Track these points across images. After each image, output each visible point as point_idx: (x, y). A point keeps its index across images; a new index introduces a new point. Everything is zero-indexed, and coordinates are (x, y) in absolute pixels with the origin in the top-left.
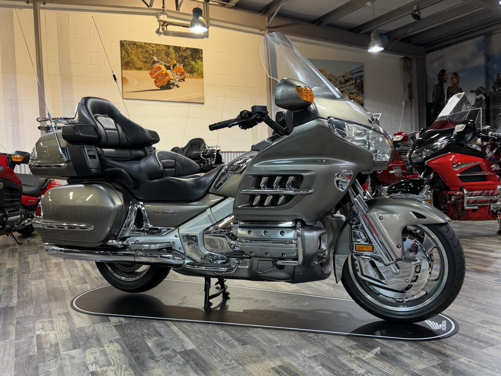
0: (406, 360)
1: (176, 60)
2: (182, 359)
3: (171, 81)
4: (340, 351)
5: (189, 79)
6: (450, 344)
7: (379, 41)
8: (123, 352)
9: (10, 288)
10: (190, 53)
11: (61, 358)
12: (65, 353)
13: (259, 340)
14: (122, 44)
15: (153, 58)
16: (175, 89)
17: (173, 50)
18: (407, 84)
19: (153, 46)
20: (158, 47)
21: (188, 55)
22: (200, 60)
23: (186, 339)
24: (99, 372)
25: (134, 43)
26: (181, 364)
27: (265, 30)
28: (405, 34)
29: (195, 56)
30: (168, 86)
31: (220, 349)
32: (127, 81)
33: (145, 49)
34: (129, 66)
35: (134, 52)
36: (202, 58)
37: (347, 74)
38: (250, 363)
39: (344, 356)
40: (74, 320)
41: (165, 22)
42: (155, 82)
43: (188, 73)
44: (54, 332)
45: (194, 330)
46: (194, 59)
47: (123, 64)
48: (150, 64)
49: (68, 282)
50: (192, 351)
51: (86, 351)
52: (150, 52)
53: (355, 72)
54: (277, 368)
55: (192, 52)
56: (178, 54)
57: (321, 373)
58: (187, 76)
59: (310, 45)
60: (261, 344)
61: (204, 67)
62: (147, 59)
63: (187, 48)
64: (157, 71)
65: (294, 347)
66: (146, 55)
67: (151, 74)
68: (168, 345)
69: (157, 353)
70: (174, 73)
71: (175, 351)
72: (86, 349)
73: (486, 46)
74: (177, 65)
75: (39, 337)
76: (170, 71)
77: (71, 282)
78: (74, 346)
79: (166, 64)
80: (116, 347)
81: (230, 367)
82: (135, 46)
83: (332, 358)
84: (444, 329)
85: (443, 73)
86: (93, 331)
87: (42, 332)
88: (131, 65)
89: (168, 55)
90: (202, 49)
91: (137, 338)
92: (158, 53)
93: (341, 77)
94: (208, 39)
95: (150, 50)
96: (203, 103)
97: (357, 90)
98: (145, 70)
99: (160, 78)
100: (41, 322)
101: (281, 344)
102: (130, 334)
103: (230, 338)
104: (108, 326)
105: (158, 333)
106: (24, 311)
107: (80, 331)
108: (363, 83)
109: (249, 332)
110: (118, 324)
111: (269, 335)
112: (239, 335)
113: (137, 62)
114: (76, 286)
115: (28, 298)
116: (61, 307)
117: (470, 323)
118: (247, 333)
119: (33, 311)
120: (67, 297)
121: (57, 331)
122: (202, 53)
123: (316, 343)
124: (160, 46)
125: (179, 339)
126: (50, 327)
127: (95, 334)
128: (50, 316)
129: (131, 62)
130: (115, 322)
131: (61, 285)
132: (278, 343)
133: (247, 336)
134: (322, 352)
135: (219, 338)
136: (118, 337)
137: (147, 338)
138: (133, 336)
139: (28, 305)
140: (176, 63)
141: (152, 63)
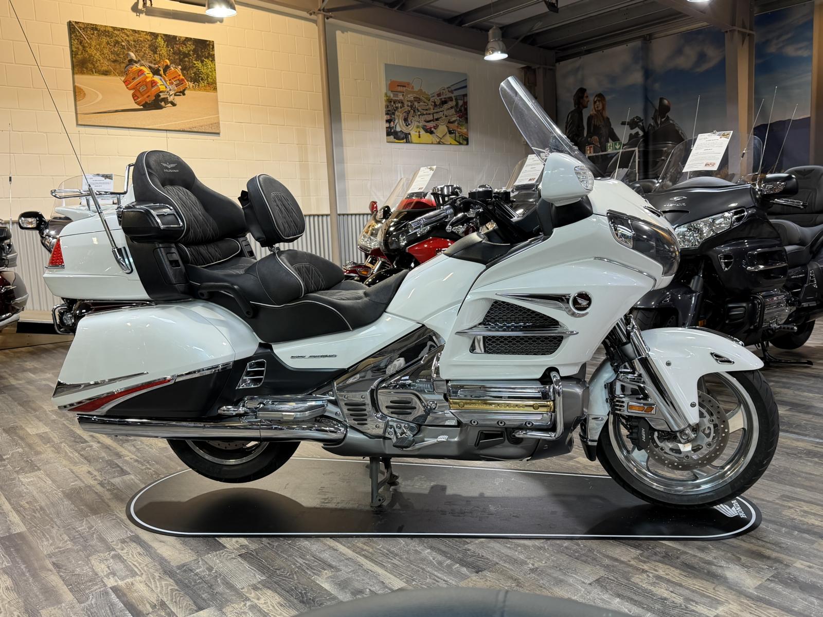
0: (725, 573)
1: (169, 59)
3: (162, 95)
4: (626, 567)
5: (194, 92)
6: (766, 540)
7: (501, 43)
8: (290, 606)
10: (193, 47)
14: (72, 28)
15: (128, 54)
16: (168, 110)
17: (163, 42)
19: (128, 33)
20: (137, 35)
21: (189, 51)
22: (210, 59)
23: (379, 570)
25: (94, 28)
27: (319, 13)
28: (531, 30)
29: (202, 52)
30: (156, 103)
32: (85, 94)
33: (114, 38)
34: (87, 68)
35: (94, 43)
36: (213, 56)
37: (444, 91)
39: (637, 576)
40: (158, 551)
42: (134, 96)
43: (191, 82)
44: (139, 578)
45: (381, 552)
46: (199, 58)
47: (75, 64)
48: (123, 65)
49: (90, 473)
51: (224, 610)
52: (123, 44)
53: (456, 88)
55: (196, 46)
56: (173, 48)
58: (189, 86)
59: (388, 42)
60: (504, 568)
61: (217, 71)
62: (118, 55)
63: (187, 39)
64: (137, 77)
65: (556, 567)
66: (116, 49)
67: (126, 82)
68: (357, 585)
70: (166, 81)
72: (222, 607)
73: (644, 56)
74: (172, 68)
75: (117, 590)
76: (159, 77)
78: (196, 603)
79: (153, 65)
80: (273, 597)
82: (95, 32)
83: (624, 581)
84: (743, 515)
85: (581, 93)
86: (209, 570)
87: (116, 581)
88: (90, 66)
89: (154, 49)
90: (213, 42)
91: (295, 577)
92: (138, 46)
93: (436, 95)
94: (222, 24)
95: (123, 41)
96: (218, 134)
97: (459, 117)
98: (115, 75)
99: (141, 90)
100: (101, 561)
101: (533, 565)
102: (279, 570)
103: (449, 562)
104: (229, 557)
105: (324, 562)
106: (51, 542)
107: (185, 571)
108: (467, 105)
109: (470, 548)
110: (243, 551)
111: (505, 551)
112: (458, 555)
113: (99, 60)
114: (113, 481)
115: (37, 512)
116: (116, 527)
117: (768, 502)
118: (469, 550)
119: (66, 538)
120: (111, 504)
121: (144, 576)
122: (213, 47)
123: (584, 558)
124: (139, 34)
125: (367, 571)
126: (124, 570)
127: (216, 576)
128: (107, 545)
129: (90, 60)
130: (235, 547)
131: (81, 480)
132: (528, 564)
133: (472, 556)
134: (602, 573)
135: (430, 563)
136: (262, 576)
137: (312, 575)
138: (286, 572)
139: (48, 527)
140: (169, 64)
141: (128, 63)
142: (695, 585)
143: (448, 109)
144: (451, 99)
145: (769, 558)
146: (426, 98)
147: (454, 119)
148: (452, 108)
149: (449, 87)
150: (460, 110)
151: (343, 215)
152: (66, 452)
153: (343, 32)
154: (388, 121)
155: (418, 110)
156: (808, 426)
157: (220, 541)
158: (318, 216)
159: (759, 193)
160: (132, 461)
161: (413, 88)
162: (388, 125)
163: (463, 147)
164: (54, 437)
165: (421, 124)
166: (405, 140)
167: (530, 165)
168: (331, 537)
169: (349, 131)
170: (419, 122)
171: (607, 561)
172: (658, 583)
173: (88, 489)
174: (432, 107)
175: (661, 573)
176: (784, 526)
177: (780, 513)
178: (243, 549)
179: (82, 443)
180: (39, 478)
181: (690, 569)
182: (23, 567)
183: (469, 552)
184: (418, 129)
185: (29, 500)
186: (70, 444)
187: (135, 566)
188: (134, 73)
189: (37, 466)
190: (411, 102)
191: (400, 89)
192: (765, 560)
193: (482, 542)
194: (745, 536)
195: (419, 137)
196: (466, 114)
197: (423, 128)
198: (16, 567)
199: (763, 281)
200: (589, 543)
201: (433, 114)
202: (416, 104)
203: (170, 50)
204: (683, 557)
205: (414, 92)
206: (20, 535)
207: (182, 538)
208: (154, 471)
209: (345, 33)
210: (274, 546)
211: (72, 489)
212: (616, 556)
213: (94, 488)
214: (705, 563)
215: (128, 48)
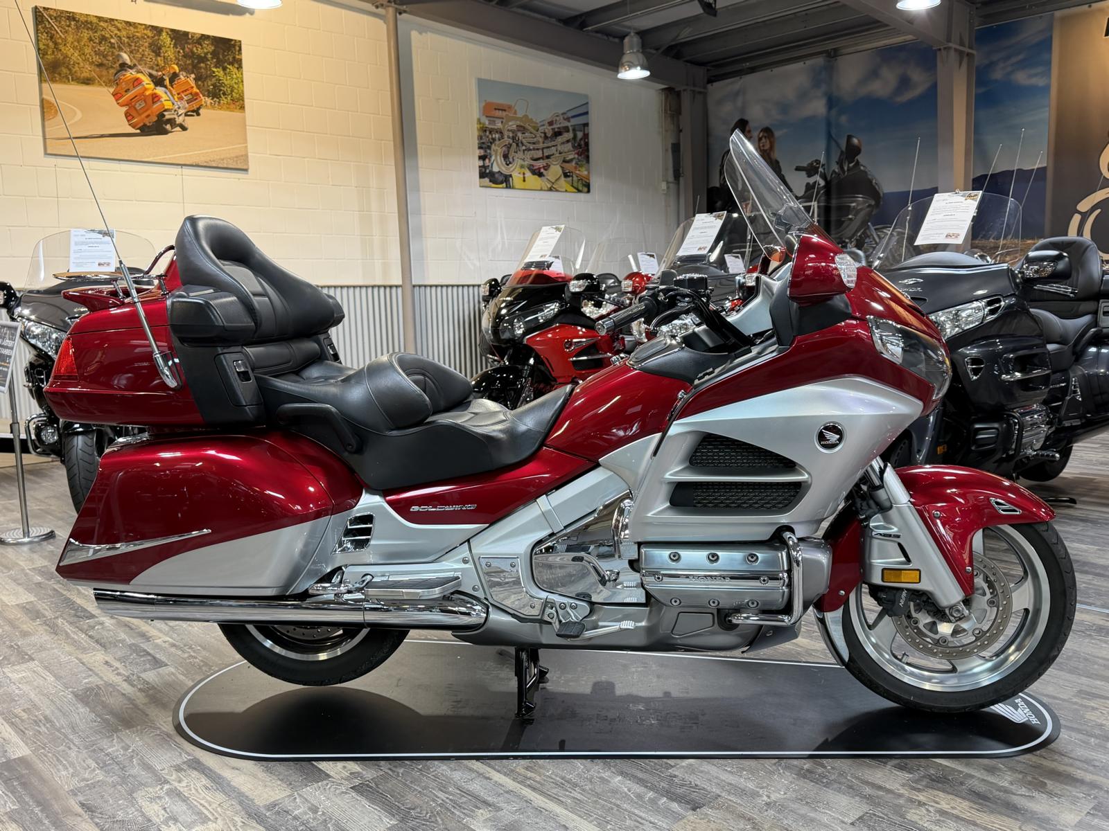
1: (177, 64)
3: (168, 116)
4: (894, 798)
5: (212, 111)
6: (1073, 756)
7: (641, 56)
10: (211, 48)
13: (715, 790)
14: (39, 15)
15: (119, 56)
16: (176, 135)
17: (169, 39)
18: (670, 146)
19: (119, 25)
20: (132, 28)
21: (206, 54)
22: (236, 65)
25: (71, 17)
27: (388, 6)
29: (224, 56)
30: (158, 126)
32: (56, 112)
33: (99, 33)
34: (60, 74)
35: (70, 39)
36: (240, 62)
37: (558, 119)
39: (914, 811)
42: (128, 115)
43: (208, 97)
45: (552, 780)
46: (219, 64)
47: (43, 67)
48: (112, 71)
52: (112, 41)
53: (574, 114)
55: (216, 47)
56: (183, 49)
58: (205, 102)
60: (730, 803)
61: (245, 83)
62: (105, 56)
63: (204, 37)
64: (132, 88)
65: (801, 800)
66: (102, 48)
67: (117, 96)
70: (173, 95)
73: (827, 78)
74: (181, 76)
76: (163, 89)
79: (154, 73)
82: (73, 23)
84: (1035, 720)
86: (313, 810)
88: (64, 70)
89: (157, 49)
90: (240, 41)
92: (133, 44)
93: (545, 123)
94: (254, 17)
95: (112, 37)
96: (246, 170)
97: (578, 154)
98: (101, 85)
99: (137, 107)
100: (152, 800)
101: (769, 797)
102: (413, 809)
103: (651, 794)
104: (338, 791)
105: (476, 797)
106: (71, 770)
107: (278, 813)
108: (588, 138)
109: (676, 773)
110: (357, 782)
111: (725, 777)
112: (662, 784)
113: (79, 64)
114: (144, 675)
115: (41, 725)
116: (163, 747)
117: (1064, 700)
118: (675, 776)
119: (93, 765)
120: (148, 711)
121: (219, 821)
122: (240, 49)
123: (836, 786)
124: (136, 27)
125: (539, 810)
126: (189, 812)
127: (325, 820)
128: (156, 776)
129: (64, 63)
130: (344, 776)
131: (97, 675)
132: (761, 796)
133: (683, 785)
134: (865, 808)
135: (626, 797)
136: (391, 820)
137: (462, 816)
138: (425, 812)
139: (62, 748)
140: (177, 71)
141: (118, 68)
142: (994, 823)
143: (563, 143)
144: (567, 129)
145: (1082, 782)
146: (534, 127)
147: (571, 157)
148: (568, 141)
149: (563, 114)
150: (580, 145)
151: (420, 286)
152: (67, 634)
153: (420, 33)
154: (482, 158)
155: (522, 143)
156: (1090, 591)
157: (320, 766)
158: (385, 287)
159: (1020, 276)
160: (166, 645)
161: (515, 113)
162: (481, 163)
163: (582, 196)
164: (45, 609)
165: (526, 163)
166: (504, 185)
167: (697, 229)
168: (478, 758)
169: (428, 173)
170: (523, 160)
171: (868, 790)
172: (943, 822)
173: (111, 690)
174: (541, 140)
175: (944, 806)
176: (1092, 736)
177: (1083, 717)
178: (356, 778)
179: (88, 618)
180: (34, 671)
181: (980, 798)
182: (37, 810)
183: (676, 780)
184: (523, 170)
185: (26, 706)
186: (71, 619)
187: (204, 806)
188: (127, 82)
189: (27, 655)
190: (513, 131)
191: (499, 113)
192: (1078, 784)
193: (691, 765)
194: (1043, 750)
195: (524, 181)
196: (588, 150)
197: (529, 169)
198: (26, 811)
199: (1019, 393)
200: (838, 762)
201: (543, 149)
202: (520, 134)
203: (179, 52)
204: (970, 782)
205: (516, 119)
206: (23, 761)
207: (264, 763)
208: (202, 661)
209: (424, 34)
210: (398, 773)
211: (88, 689)
212: (880, 783)
213: (119, 688)
214: (1000, 791)
215: (119, 47)
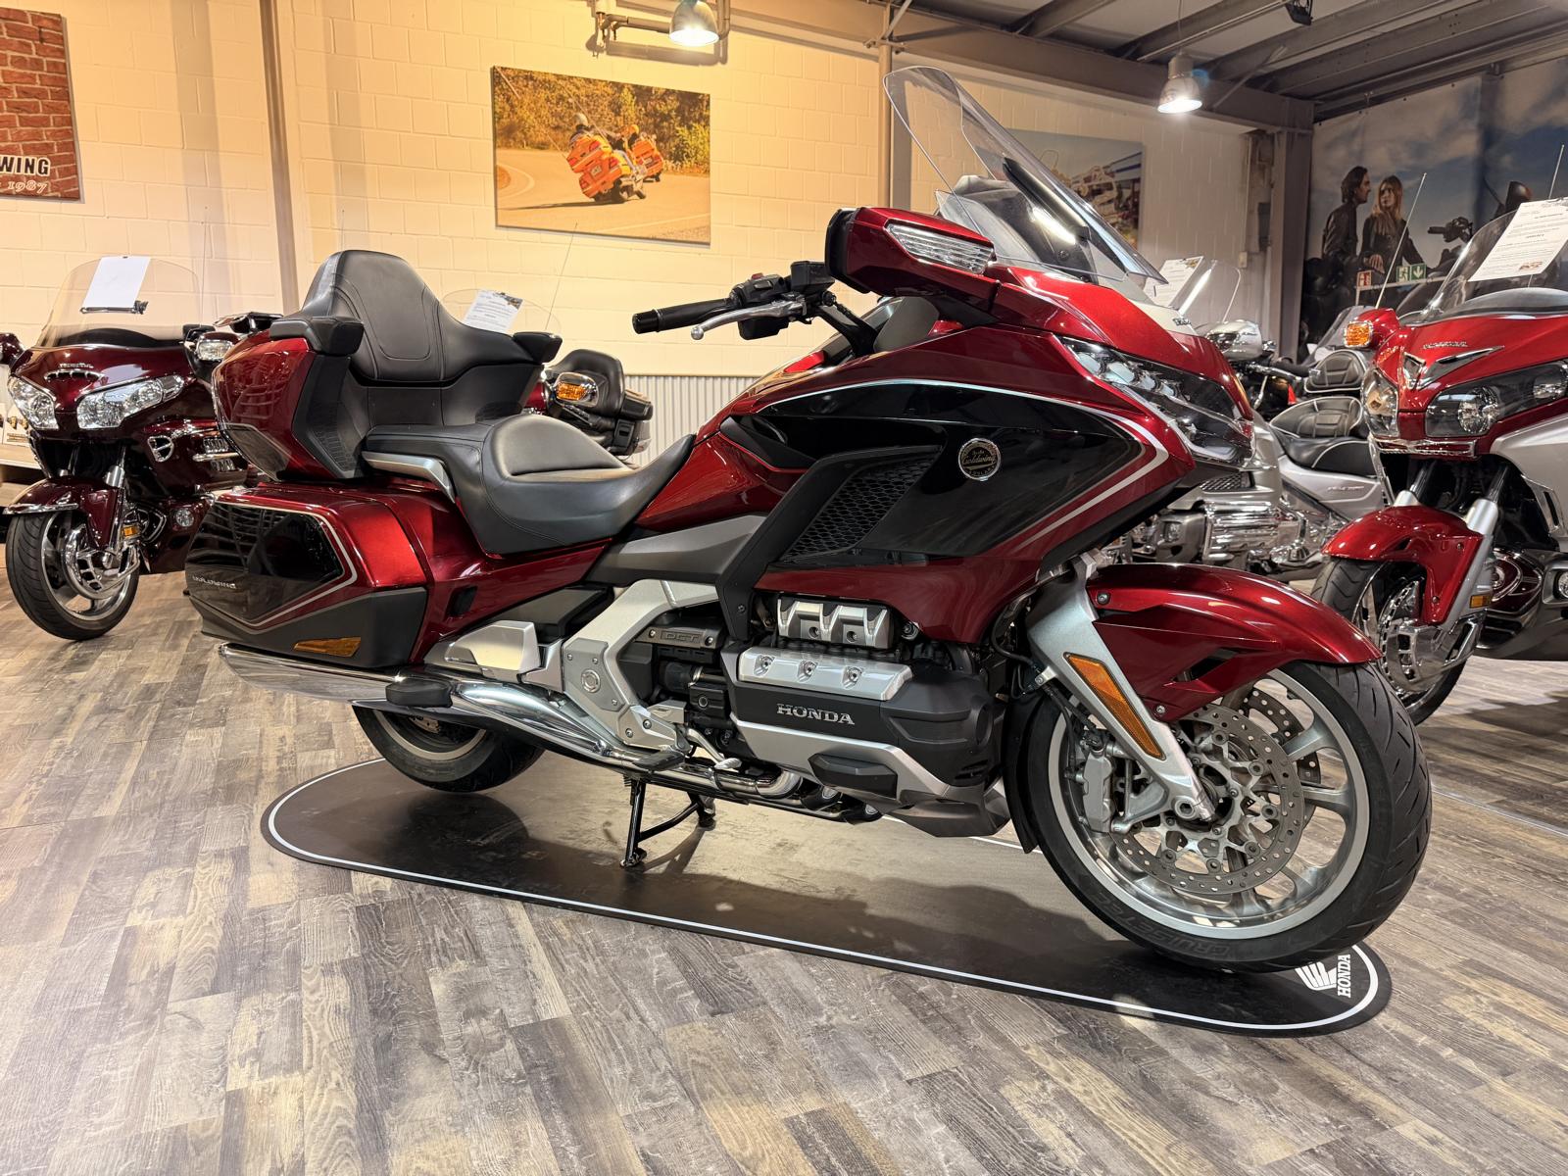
0: (1220, 1115)
1: (638, 124)
2: (518, 1062)
3: (625, 182)
4: (1008, 1059)
5: (673, 176)
6: (1364, 1056)
7: (1190, 80)
8: (349, 1015)
9: (125, 748)
11: (162, 1026)
12: (180, 1006)
13: (767, 995)
15: (576, 117)
16: (632, 205)
17: (630, 96)
18: (1256, 206)
19: (579, 84)
20: (591, 86)
21: (670, 111)
22: (703, 123)
23: (548, 977)
24: (255, 1094)
25: (529, 77)
26: (510, 1079)
27: (882, 45)
28: (1262, 66)
29: (690, 112)
30: (614, 195)
31: (641, 1028)
32: (509, 179)
33: (557, 92)
34: (514, 139)
35: (526, 101)
36: (707, 119)
37: (1097, 173)
38: (723, 1093)
39: (1020, 1084)
40: (250, 880)
41: (610, 18)
42: (583, 183)
43: (670, 160)
44: (180, 920)
45: (581, 942)
46: (685, 122)
47: (498, 132)
48: (569, 134)
49: (282, 739)
50: (555, 1024)
51: (244, 1001)
52: (570, 100)
53: (1122, 167)
54: (804, 1120)
55: (681, 103)
56: (645, 107)
57: (942, 1156)
58: (666, 166)
59: (1003, 90)
60: (770, 1016)
61: (711, 143)
62: (561, 118)
63: (669, 92)
64: (588, 152)
65: (870, 1032)
66: (559, 110)
67: (572, 161)
68: (488, 998)
69: (448, 1030)
70: (631, 159)
71: (505, 1026)
72: (247, 994)
73: (1486, 105)
74: (642, 138)
75: (131, 933)
76: (621, 152)
77: (289, 741)
78: (216, 980)
79: (613, 134)
80: (339, 992)
81: (656, 1105)
82: (530, 83)
83: (983, 1089)
84: (1345, 991)
86: (292, 924)
87: (145, 919)
88: (519, 135)
89: (617, 108)
90: (708, 95)
91: (406, 962)
92: (592, 103)
93: (1081, 180)
94: (726, 66)
95: (570, 96)
96: (708, 244)
97: (1123, 217)
98: (556, 149)
99: (593, 173)
100: (158, 881)
101: (829, 1019)
103: (681, 983)
104: (339, 908)
105: (474, 945)
106: (126, 838)
107: (255, 919)
108: (1138, 197)
109: (740, 963)
110: (370, 901)
111: (799, 980)
112: (709, 972)
113: (534, 127)
114: (300, 755)
116: (231, 829)
117: (1425, 969)
118: (734, 966)
119: (151, 836)
120: (262, 791)
121: (191, 917)
122: (708, 105)
123: (939, 1023)
124: (595, 84)
125: (526, 976)
126: (175, 901)
127: (291, 937)
128: (192, 857)
129: (519, 127)
130: (365, 892)
131: (260, 748)
132: (821, 1015)
133: (732, 980)
134: (952, 1063)
135: (646, 980)
136: (356, 952)
137: (435, 964)
138: (400, 951)
140: (638, 132)
141: (575, 131)
142: (1132, 1129)
143: (1103, 204)
144: (1109, 187)
145: (1344, 1099)
147: (1113, 222)
148: (1110, 202)
149: (1108, 167)
150: (1126, 207)
157: (353, 879)
168: (526, 900)
171: (980, 1039)
172: (1053, 1110)
173: (255, 764)
175: (1076, 1087)
176: (1427, 1032)
177: (1437, 1001)
178: (374, 897)
180: (211, 737)
181: (1145, 1088)
182: (51, 871)
183: (730, 971)
185: (166, 768)
187: (196, 897)
189: (225, 720)
192: (1332, 1102)
193: (770, 956)
194: (1320, 1038)
196: (1137, 212)
198: (42, 870)
203: (640, 110)
204: (1149, 1061)
207: (304, 865)
210: (423, 901)
211: (235, 760)
212: (1008, 1032)
213: (264, 763)
214: (1189, 1084)
215: (577, 107)
